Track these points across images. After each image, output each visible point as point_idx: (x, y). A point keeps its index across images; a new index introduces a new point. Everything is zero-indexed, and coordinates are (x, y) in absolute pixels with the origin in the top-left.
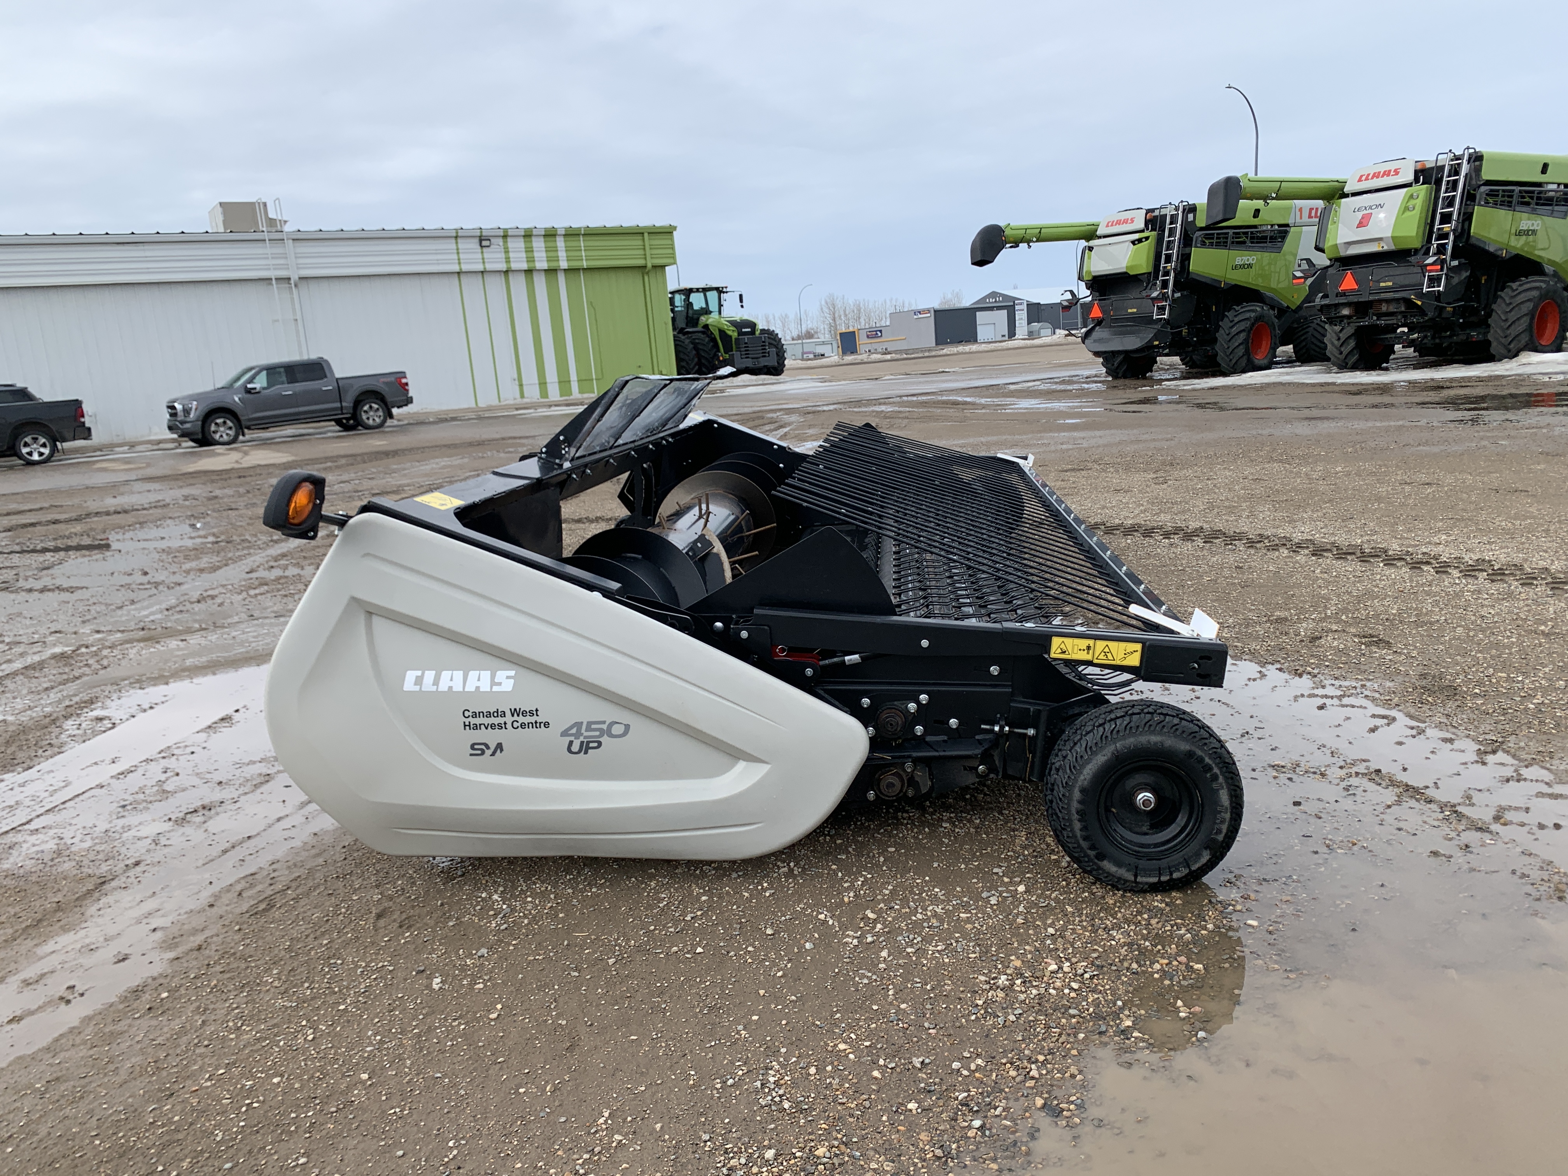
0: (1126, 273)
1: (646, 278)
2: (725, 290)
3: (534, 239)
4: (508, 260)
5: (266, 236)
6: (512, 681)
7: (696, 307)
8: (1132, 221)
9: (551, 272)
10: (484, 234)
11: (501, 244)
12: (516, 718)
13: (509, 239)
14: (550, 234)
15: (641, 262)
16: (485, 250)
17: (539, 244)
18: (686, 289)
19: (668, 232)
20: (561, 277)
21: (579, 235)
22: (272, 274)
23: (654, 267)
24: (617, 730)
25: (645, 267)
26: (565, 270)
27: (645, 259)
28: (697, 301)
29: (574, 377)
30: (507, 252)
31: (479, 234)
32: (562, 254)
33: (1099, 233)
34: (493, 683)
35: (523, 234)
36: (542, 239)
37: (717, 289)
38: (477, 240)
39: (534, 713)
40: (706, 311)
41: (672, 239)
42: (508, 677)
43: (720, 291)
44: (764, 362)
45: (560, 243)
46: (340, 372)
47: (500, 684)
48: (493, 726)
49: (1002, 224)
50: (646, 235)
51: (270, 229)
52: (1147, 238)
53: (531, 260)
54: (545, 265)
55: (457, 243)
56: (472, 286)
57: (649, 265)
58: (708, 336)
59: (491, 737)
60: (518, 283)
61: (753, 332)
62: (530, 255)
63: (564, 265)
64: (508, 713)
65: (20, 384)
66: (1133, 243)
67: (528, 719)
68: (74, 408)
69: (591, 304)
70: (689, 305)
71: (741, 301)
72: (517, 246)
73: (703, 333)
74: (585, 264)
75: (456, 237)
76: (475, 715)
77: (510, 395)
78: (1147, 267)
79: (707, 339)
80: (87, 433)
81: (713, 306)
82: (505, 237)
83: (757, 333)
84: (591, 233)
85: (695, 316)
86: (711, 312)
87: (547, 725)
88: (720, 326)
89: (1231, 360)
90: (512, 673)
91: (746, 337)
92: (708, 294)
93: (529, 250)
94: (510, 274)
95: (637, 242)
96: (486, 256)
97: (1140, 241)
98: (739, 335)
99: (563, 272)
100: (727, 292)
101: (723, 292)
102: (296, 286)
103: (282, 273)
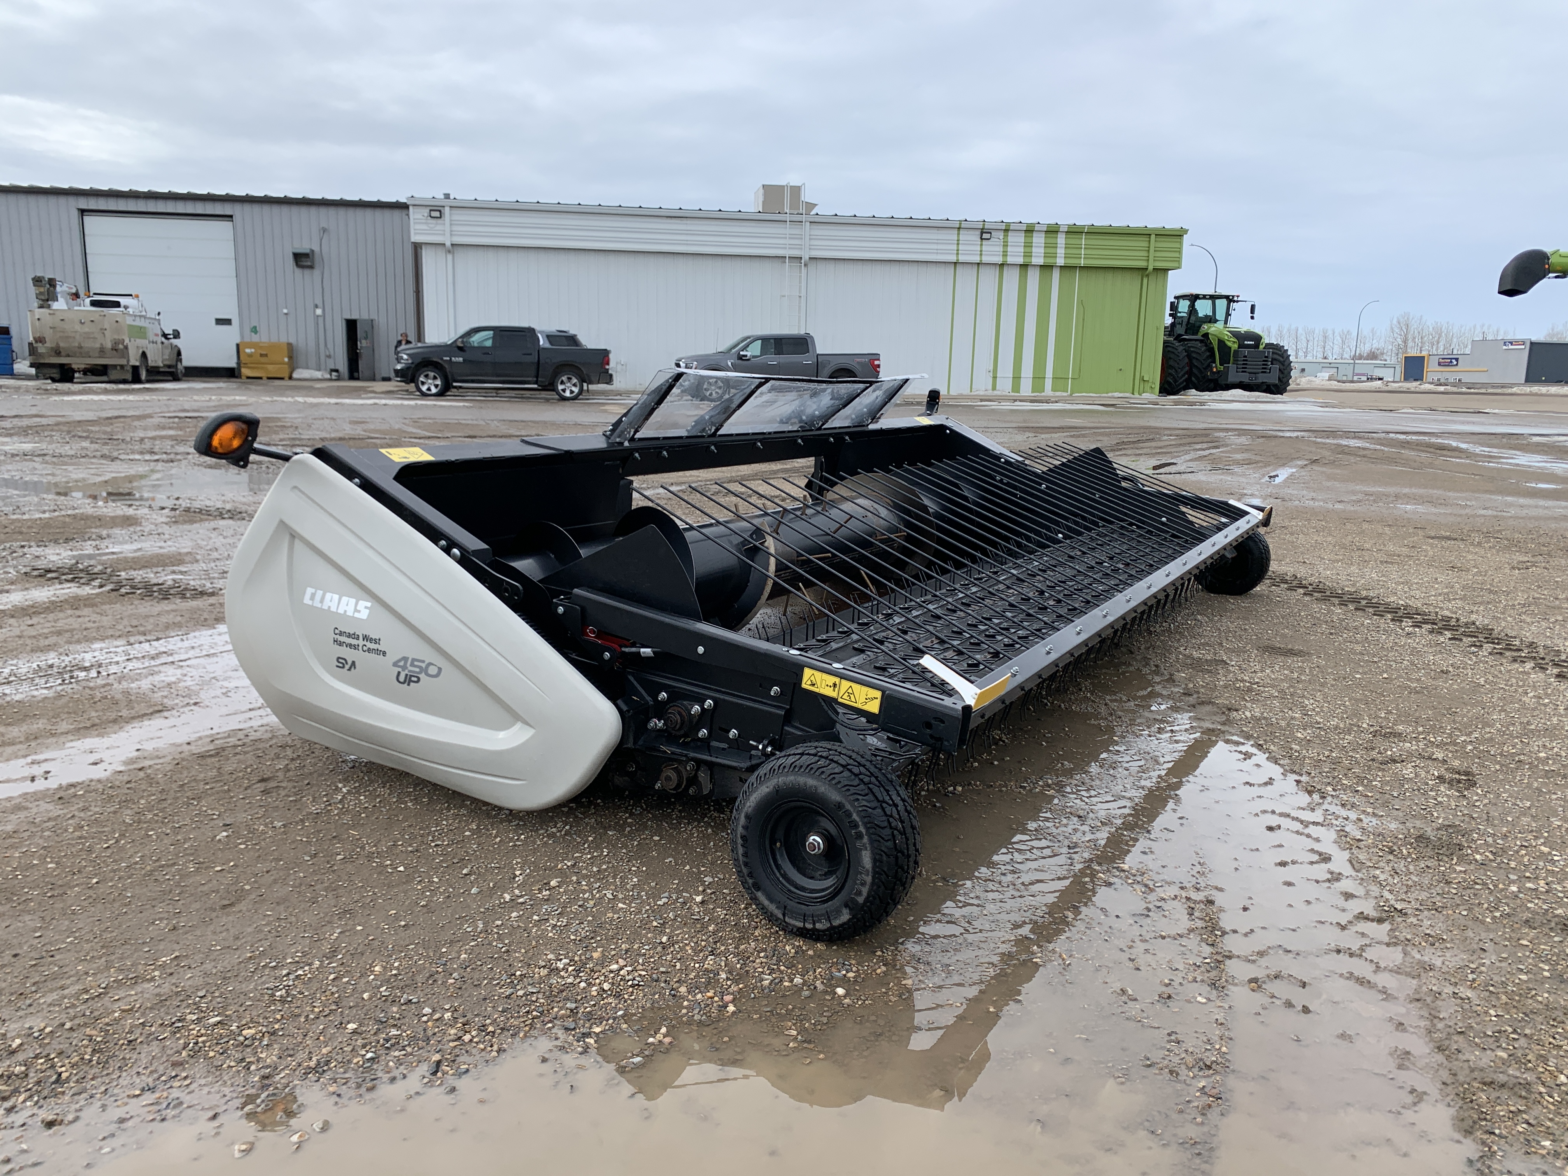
1: (1145, 280)
2: (1236, 299)
3: (1035, 234)
4: (1005, 254)
5: (788, 218)
6: (368, 611)
7: (1201, 314)
9: (1046, 268)
10: (986, 227)
11: (1001, 237)
12: (365, 643)
13: (1010, 233)
14: (1052, 231)
15: (1142, 264)
16: (984, 242)
17: (1039, 240)
18: (1192, 295)
19: (1178, 235)
20: (1056, 274)
21: (1081, 232)
22: (787, 253)
23: (1156, 270)
24: (433, 670)
25: (1146, 269)
26: (1061, 267)
27: (1148, 261)
28: (1203, 308)
29: (1049, 373)
30: (1005, 245)
31: (981, 227)
32: (1061, 251)
34: (356, 611)
35: (1025, 228)
36: (1043, 235)
37: (1227, 297)
38: (979, 232)
39: (377, 641)
40: (1212, 320)
41: (1181, 243)
42: (366, 607)
43: (1230, 299)
44: (1262, 378)
45: (1061, 239)
46: (822, 347)
47: (359, 611)
48: (350, 646)
49: (1548, 249)
50: (1153, 237)
51: (792, 212)
53: (1028, 255)
54: (1041, 261)
55: (958, 234)
56: (966, 277)
57: (1151, 268)
58: (1206, 345)
59: (349, 655)
60: (1012, 278)
61: (1257, 346)
62: (1028, 250)
63: (1060, 262)
64: (361, 638)
65: (572, 332)
67: (372, 646)
68: (603, 355)
69: (1081, 303)
70: (1193, 311)
71: (1252, 311)
72: (1017, 240)
73: (1201, 341)
74: (1082, 263)
75: (959, 228)
76: (341, 633)
77: (983, 386)
79: (1203, 349)
80: (609, 379)
81: (1220, 315)
82: (1006, 230)
83: (1261, 347)
84: (1094, 232)
85: (1198, 324)
86: (1216, 321)
87: (384, 653)
88: (1221, 336)
90: (369, 604)
91: (1247, 350)
92: (1217, 301)
93: (1028, 245)
94: (1005, 268)
95: (1142, 243)
96: (984, 248)
98: (1239, 348)
99: (1059, 269)
100: (1238, 301)
101: (1234, 301)
102: (805, 265)
103: (796, 253)
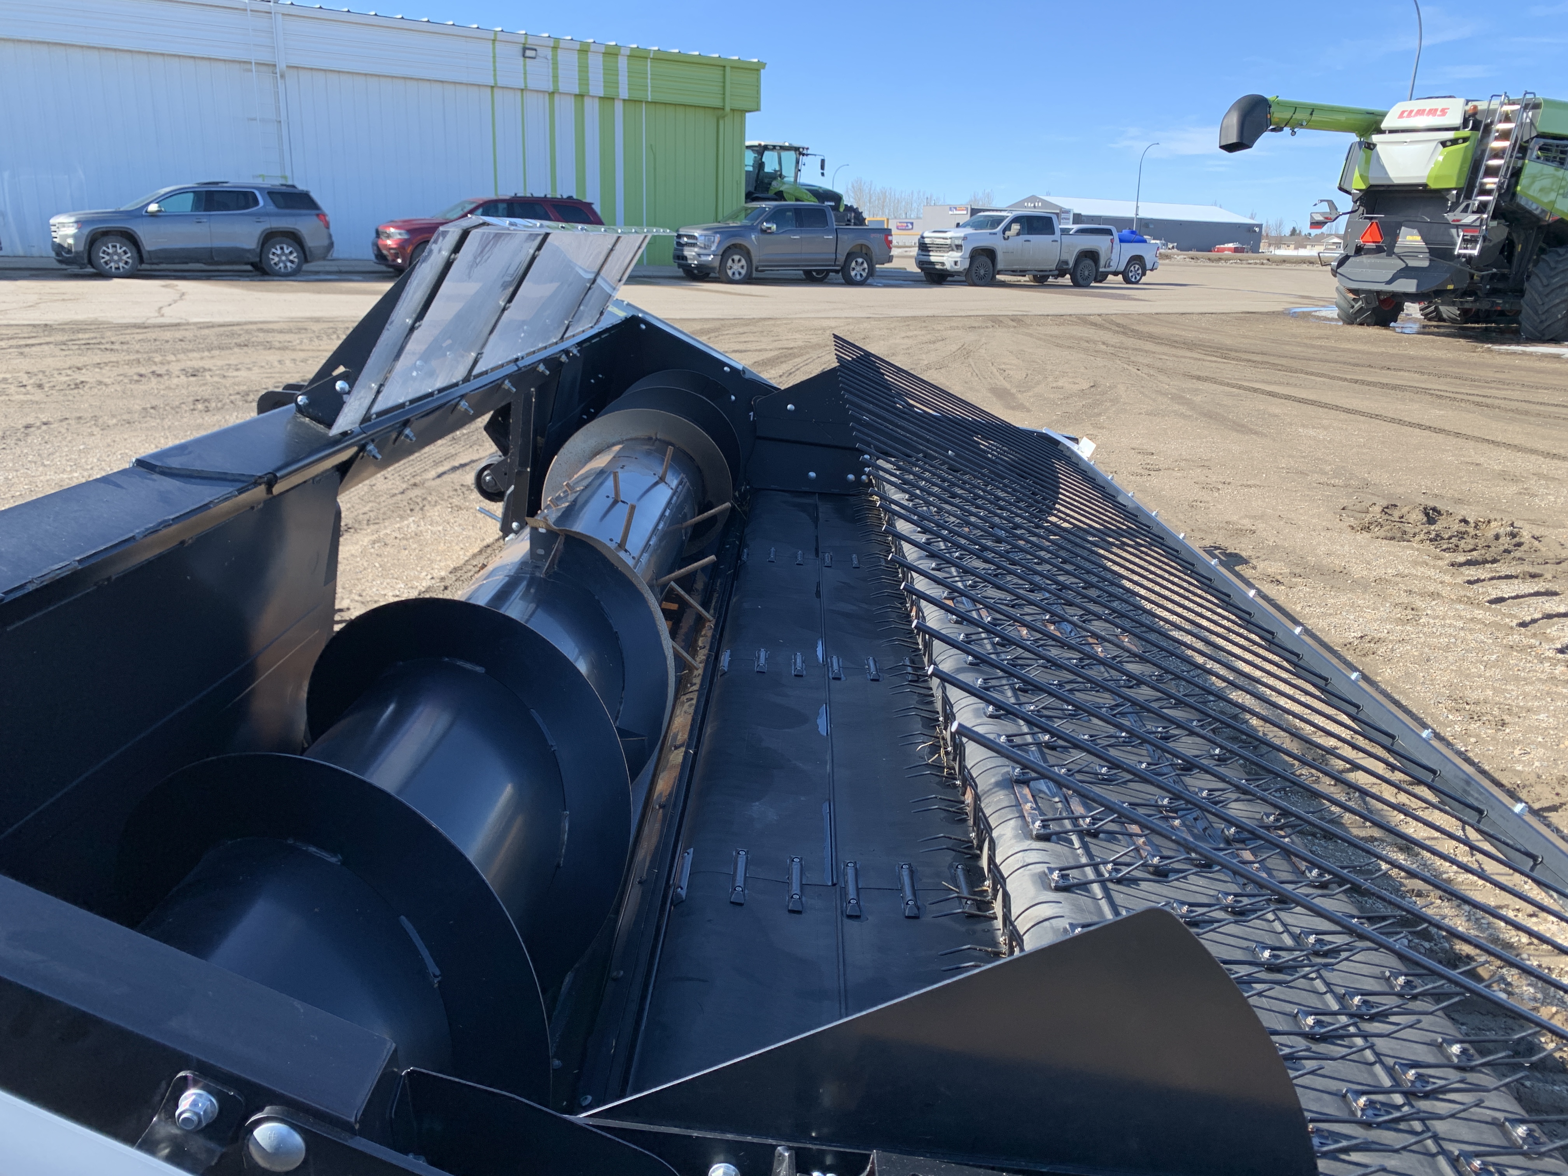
0: (1425, 185)
1: (721, 122)
2: (805, 152)
3: (590, 57)
4: (555, 78)
7: (768, 169)
8: (1444, 112)
9: (607, 99)
10: (529, 42)
11: (550, 57)
13: (560, 53)
14: (611, 53)
15: (718, 103)
16: (528, 62)
17: (596, 62)
18: (761, 146)
19: (756, 69)
20: (619, 109)
21: (647, 58)
22: (251, 56)
23: (733, 110)
25: (723, 109)
26: (624, 100)
27: (724, 99)
28: (770, 163)
30: (555, 67)
31: (523, 41)
32: (623, 80)
33: (1384, 125)
35: (578, 47)
36: (600, 58)
37: (796, 149)
38: (520, 48)
41: (758, 80)
43: (799, 151)
45: (623, 63)
49: (1269, 96)
50: (728, 69)
52: (1465, 140)
53: (584, 81)
54: (601, 91)
55: (494, 48)
56: (508, 106)
57: (728, 109)
60: (565, 109)
61: (836, 208)
62: (584, 74)
63: (624, 93)
66: (1444, 144)
69: (652, 148)
70: (760, 165)
71: (822, 167)
72: (569, 62)
74: (650, 96)
75: (494, 40)
78: (1459, 178)
81: (789, 170)
82: (555, 48)
83: (842, 209)
84: (661, 58)
85: (766, 181)
89: (1542, 322)
92: (784, 154)
93: (583, 69)
94: (557, 97)
96: (528, 69)
97: (1454, 142)
99: (621, 103)
100: (807, 155)
101: (803, 155)
102: (282, 76)
103: (266, 57)
